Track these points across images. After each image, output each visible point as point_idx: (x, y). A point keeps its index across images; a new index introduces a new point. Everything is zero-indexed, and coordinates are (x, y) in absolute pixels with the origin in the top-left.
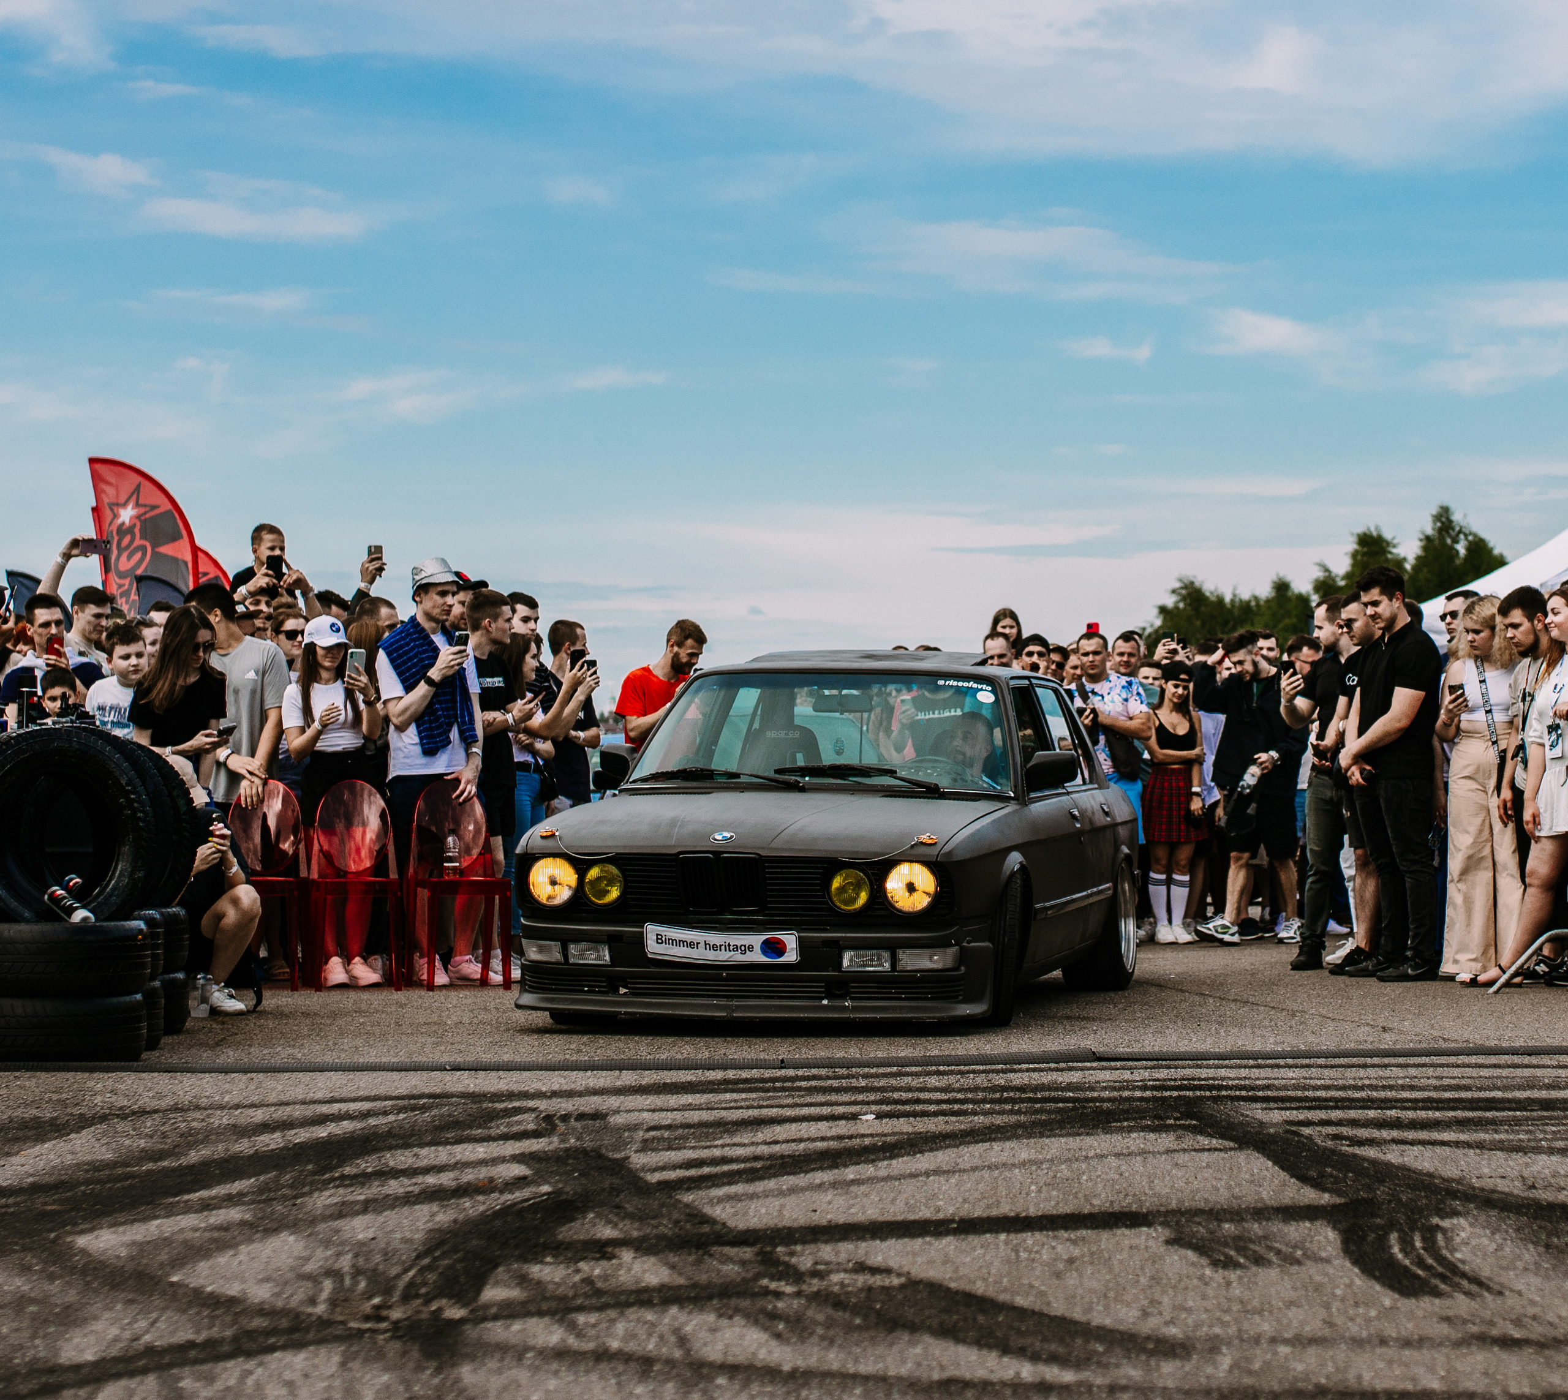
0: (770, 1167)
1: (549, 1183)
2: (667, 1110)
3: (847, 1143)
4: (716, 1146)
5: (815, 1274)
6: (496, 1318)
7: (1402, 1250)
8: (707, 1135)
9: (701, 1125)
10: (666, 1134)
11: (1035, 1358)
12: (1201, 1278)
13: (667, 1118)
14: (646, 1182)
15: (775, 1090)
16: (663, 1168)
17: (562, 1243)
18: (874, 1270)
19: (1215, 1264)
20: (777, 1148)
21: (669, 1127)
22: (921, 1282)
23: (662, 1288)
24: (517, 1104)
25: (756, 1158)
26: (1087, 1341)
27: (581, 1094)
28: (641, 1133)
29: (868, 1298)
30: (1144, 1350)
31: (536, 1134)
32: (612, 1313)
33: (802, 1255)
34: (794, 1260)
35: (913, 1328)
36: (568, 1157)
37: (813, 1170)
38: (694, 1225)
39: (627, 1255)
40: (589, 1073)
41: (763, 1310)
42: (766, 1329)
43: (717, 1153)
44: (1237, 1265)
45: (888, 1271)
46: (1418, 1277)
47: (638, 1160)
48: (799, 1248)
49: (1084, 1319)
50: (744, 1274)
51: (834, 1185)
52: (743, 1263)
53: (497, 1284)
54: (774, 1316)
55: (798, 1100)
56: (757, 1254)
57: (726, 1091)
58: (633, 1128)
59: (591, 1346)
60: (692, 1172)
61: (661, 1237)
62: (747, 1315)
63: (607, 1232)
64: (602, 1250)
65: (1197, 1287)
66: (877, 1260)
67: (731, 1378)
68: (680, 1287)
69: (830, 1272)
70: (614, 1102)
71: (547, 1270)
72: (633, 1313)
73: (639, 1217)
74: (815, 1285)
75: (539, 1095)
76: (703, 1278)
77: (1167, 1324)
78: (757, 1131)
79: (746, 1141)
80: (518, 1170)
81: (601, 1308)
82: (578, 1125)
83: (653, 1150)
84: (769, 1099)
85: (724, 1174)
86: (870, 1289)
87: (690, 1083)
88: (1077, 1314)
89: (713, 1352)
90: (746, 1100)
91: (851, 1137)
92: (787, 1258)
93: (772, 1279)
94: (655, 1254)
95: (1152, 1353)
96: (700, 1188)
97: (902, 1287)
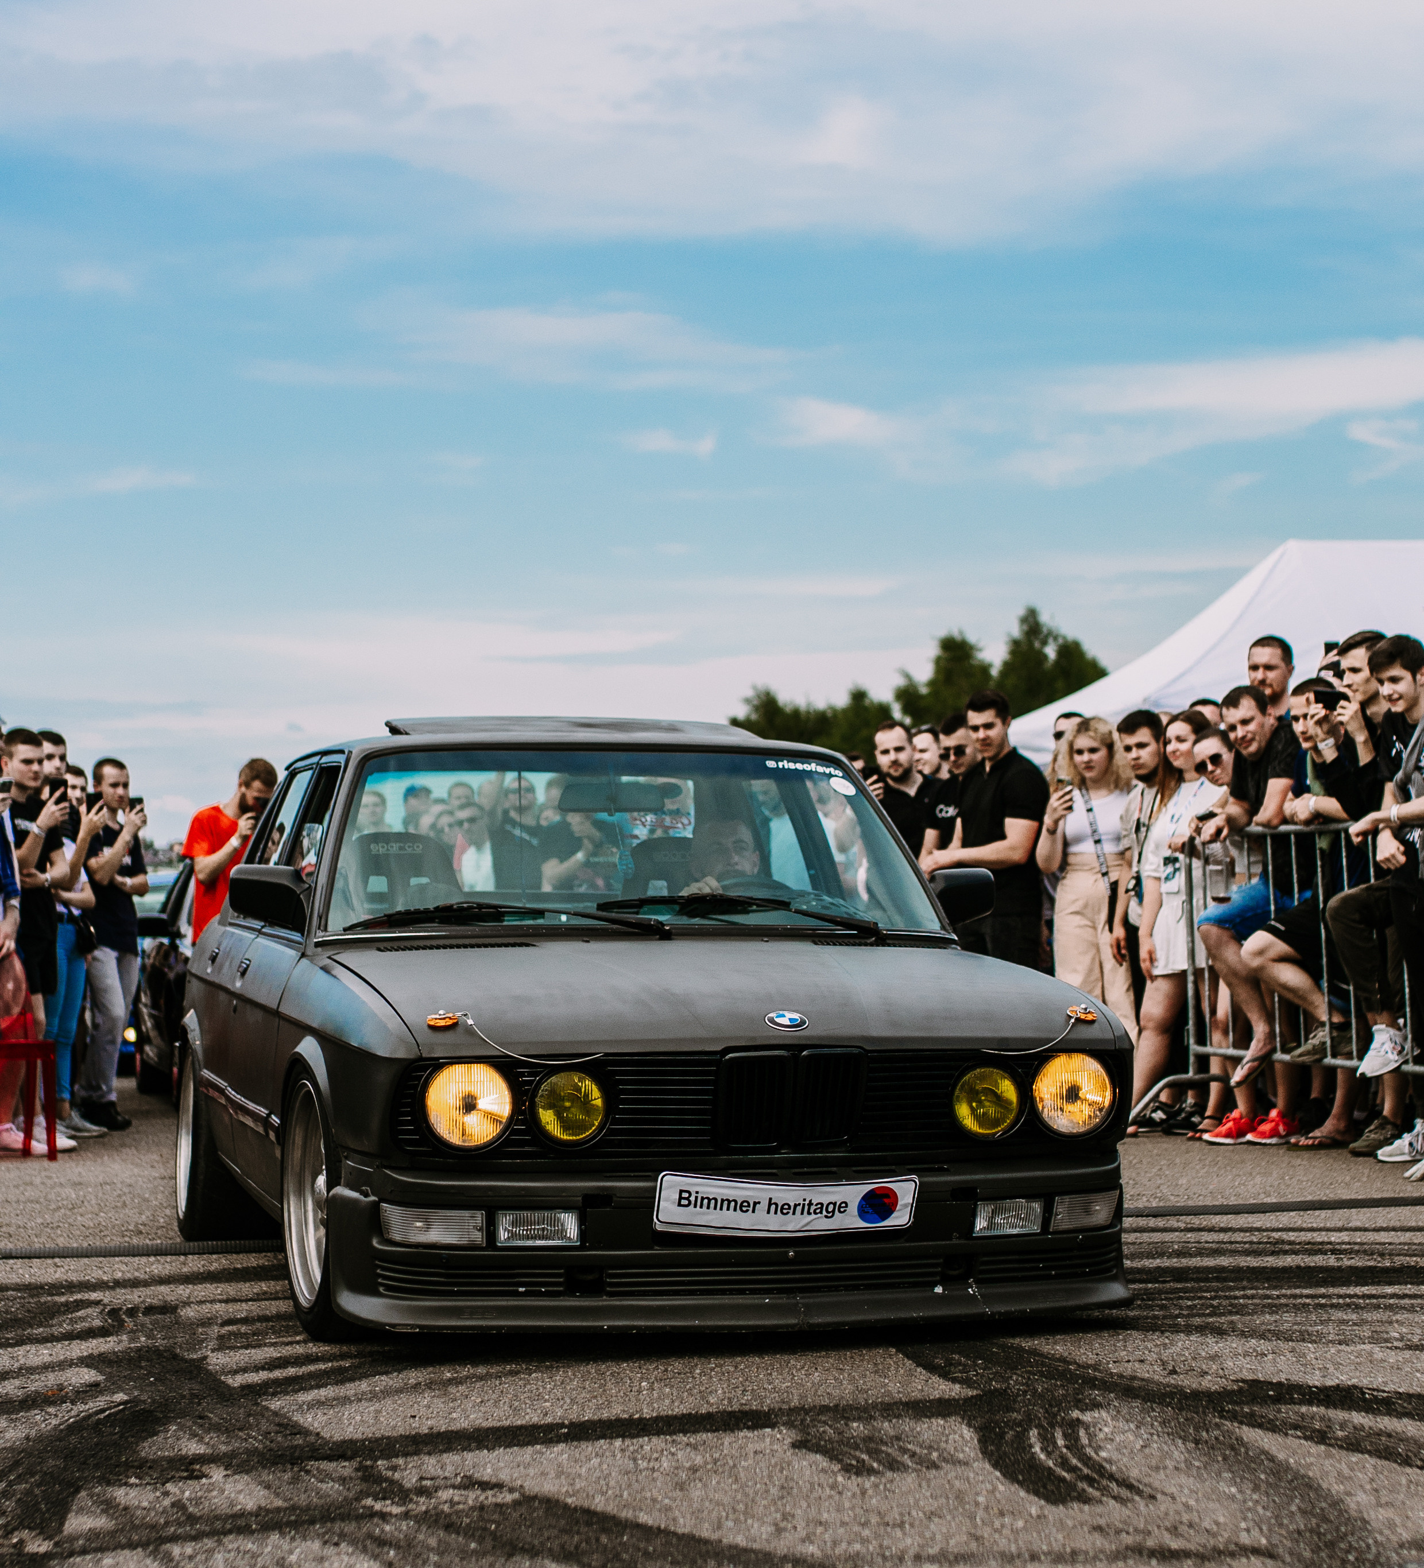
1: (122, 1390)
2: (241, 1301)
4: (298, 1342)
5: (422, 1492)
6: (84, 1552)
8: (289, 1331)
9: (280, 1317)
10: (243, 1330)
13: (243, 1310)
14: (228, 1387)
16: (244, 1370)
17: (146, 1461)
18: (485, 1486)
19: (847, 1469)
21: (245, 1321)
22: (535, 1497)
23: (259, 1512)
24: (78, 1296)
25: (345, 1358)
27: (146, 1284)
28: (216, 1329)
29: (480, 1517)
31: (103, 1332)
32: (209, 1543)
33: (405, 1469)
34: (397, 1475)
35: (532, 1552)
36: (141, 1358)
37: (407, 1368)
38: (286, 1437)
39: (217, 1474)
40: (153, 1259)
41: (370, 1536)
42: (372, 1556)
43: (300, 1349)
45: (498, 1486)
47: (217, 1361)
48: (401, 1461)
50: (345, 1493)
51: (431, 1386)
52: (343, 1480)
53: (81, 1510)
54: (382, 1542)
56: (357, 1470)
58: (208, 1321)
60: (277, 1374)
61: (252, 1452)
62: (353, 1543)
63: (193, 1448)
64: (189, 1468)
66: (485, 1474)
68: (278, 1510)
69: (438, 1489)
70: (183, 1292)
71: (133, 1493)
72: (232, 1542)
73: (228, 1430)
74: (421, 1505)
75: (100, 1285)
76: (302, 1500)
80: (88, 1375)
81: (196, 1538)
82: (147, 1320)
83: (231, 1349)
85: (311, 1376)
86: (481, 1507)
87: (262, 1267)
92: (390, 1474)
93: (376, 1500)
94: (248, 1472)
96: (288, 1393)
97: (516, 1503)
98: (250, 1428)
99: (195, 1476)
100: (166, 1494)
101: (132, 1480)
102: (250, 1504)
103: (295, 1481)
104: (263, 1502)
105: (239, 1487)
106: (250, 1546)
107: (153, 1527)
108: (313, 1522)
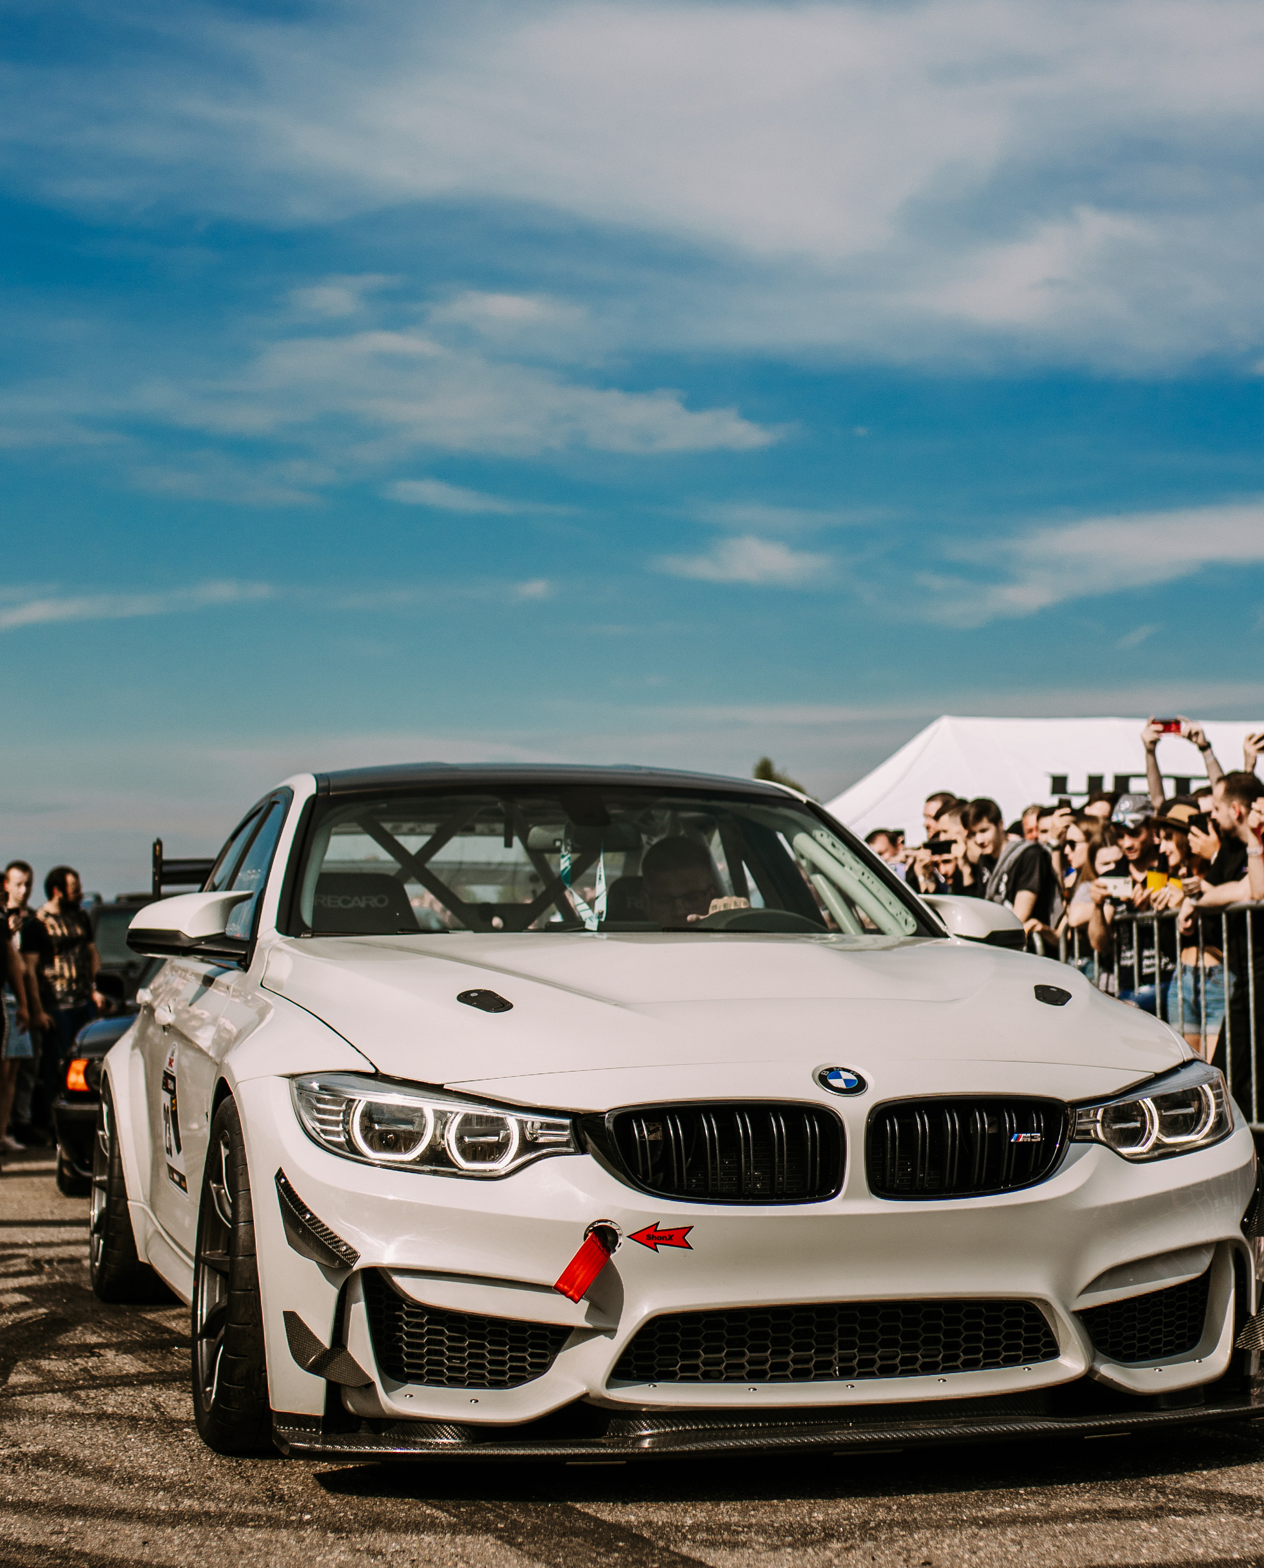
98: (134, 1328)
99: (93, 1354)
100: (76, 1364)
101: (53, 1357)
102: (133, 1371)
103: (164, 1358)
104: (142, 1370)
105: (126, 1361)
106: (132, 1393)
107: (67, 1382)
108: (175, 1380)
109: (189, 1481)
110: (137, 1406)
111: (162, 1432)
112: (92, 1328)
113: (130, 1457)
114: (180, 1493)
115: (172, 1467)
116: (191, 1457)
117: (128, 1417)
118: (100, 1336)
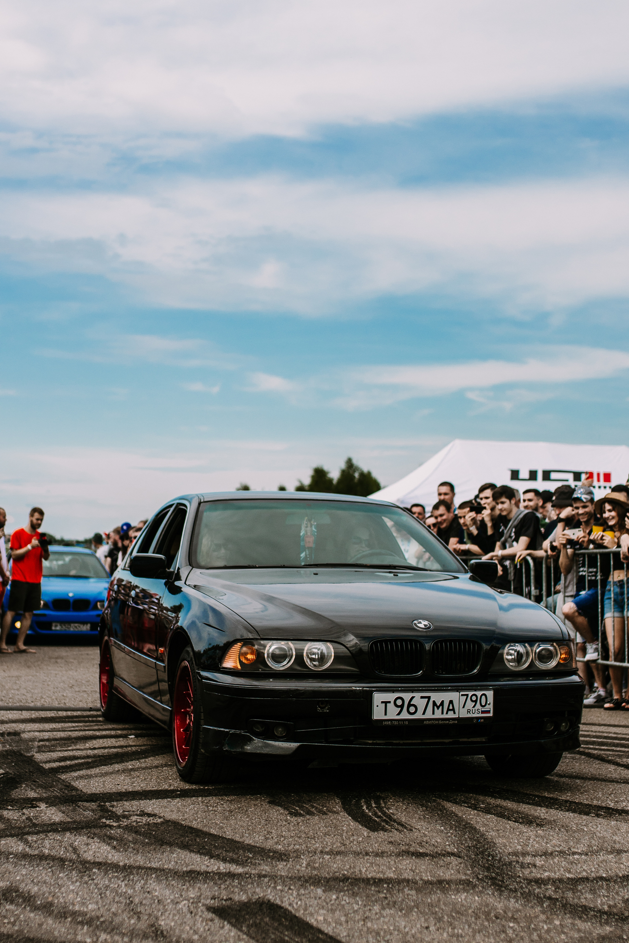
0: (95, 761)
1: (2, 768)
2: (45, 731)
3: (125, 750)
4: (69, 750)
5: (124, 817)
7: (367, 808)
8: (65, 744)
9: (62, 739)
10: (47, 743)
11: (224, 860)
12: (286, 820)
13: (46, 735)
14: (44, 768)
15: (90, 722)
16: (49, 762)
17: (14, 800)
18: (149, 815)
19: (291, 814)
20: (96, 752)
21: (48, 740)
22: (169, 821)
23: (61, 823)
25: (88, 757)
26: (244, 851)
27: (7, 722)
28: (36, 743)
29: (149, 829)
30: (269, 857)
32: (42, 836)
33: (117, 807)
34: (114, 809)
35: (170, 844)
36: (8, 755)
37: (113, 763)
38: (68, 791)
39: (43, 806)
40: (8, 712)
41: (106, 835)
42: (109, 844)
43: (71, 753)
44: (301, 815)
45: (155, 815)
46: (375, 821)
47: (39, 757)
48: (115, 803)
49: (241, 840)
50: (94, 816)
51: (124, 771)
52: (93, 811)
54: (111, 838)
55: (101, 727)
56: (98, 806)
57: (69, 722)
58: (33, 740)
59: (36, 852)
60: (62, 764)
61: (56, 797)
62: (99, 838)
63: (32, 794)
64: (31, 803)
65: (285, 825)
66: (149, 810)
67: (99, 869)
68: (69, 822)
69: (130, 816)
70: (21, 726)
71: (11, 813)
72: (51, 836)
73: (45, 787)
74: (125, 822)
76: (78, 818)
77: (276, 843)
78: (86, 743)
79: (82, 748)
81: (37, 833)
82: (9, 738)
83: (43, 752)
84: (87, 726)
85: (76, 765)
86: (149, 824)
87: (53, 717)
88: (237, 838)
89: (89, 856)
90: (77, 726)
91: (126, 747)
92: (111, 808)
93: (106, 819)
94: (55, 806)
95: (273, 858)
96: (67, 772)
97: (162, 823)
98: (54, 786)
99: (34, 807)
100: (24, 814)
101: (9, 807)
102: (57, 819)
103: (74, 810)
104: (62, 819)
105: (52, 812)
106: (59, 837)
107: (19, 828)
108: (82, 828)
109: (102, 916)
110: (62, 849)
111: (80, 872)
112: (31, 786)
113: (63, 893)
114: (97, 927)
115: (90, 903)
116: (101, 894)
117: (58, 859)
118: (35, 792)
